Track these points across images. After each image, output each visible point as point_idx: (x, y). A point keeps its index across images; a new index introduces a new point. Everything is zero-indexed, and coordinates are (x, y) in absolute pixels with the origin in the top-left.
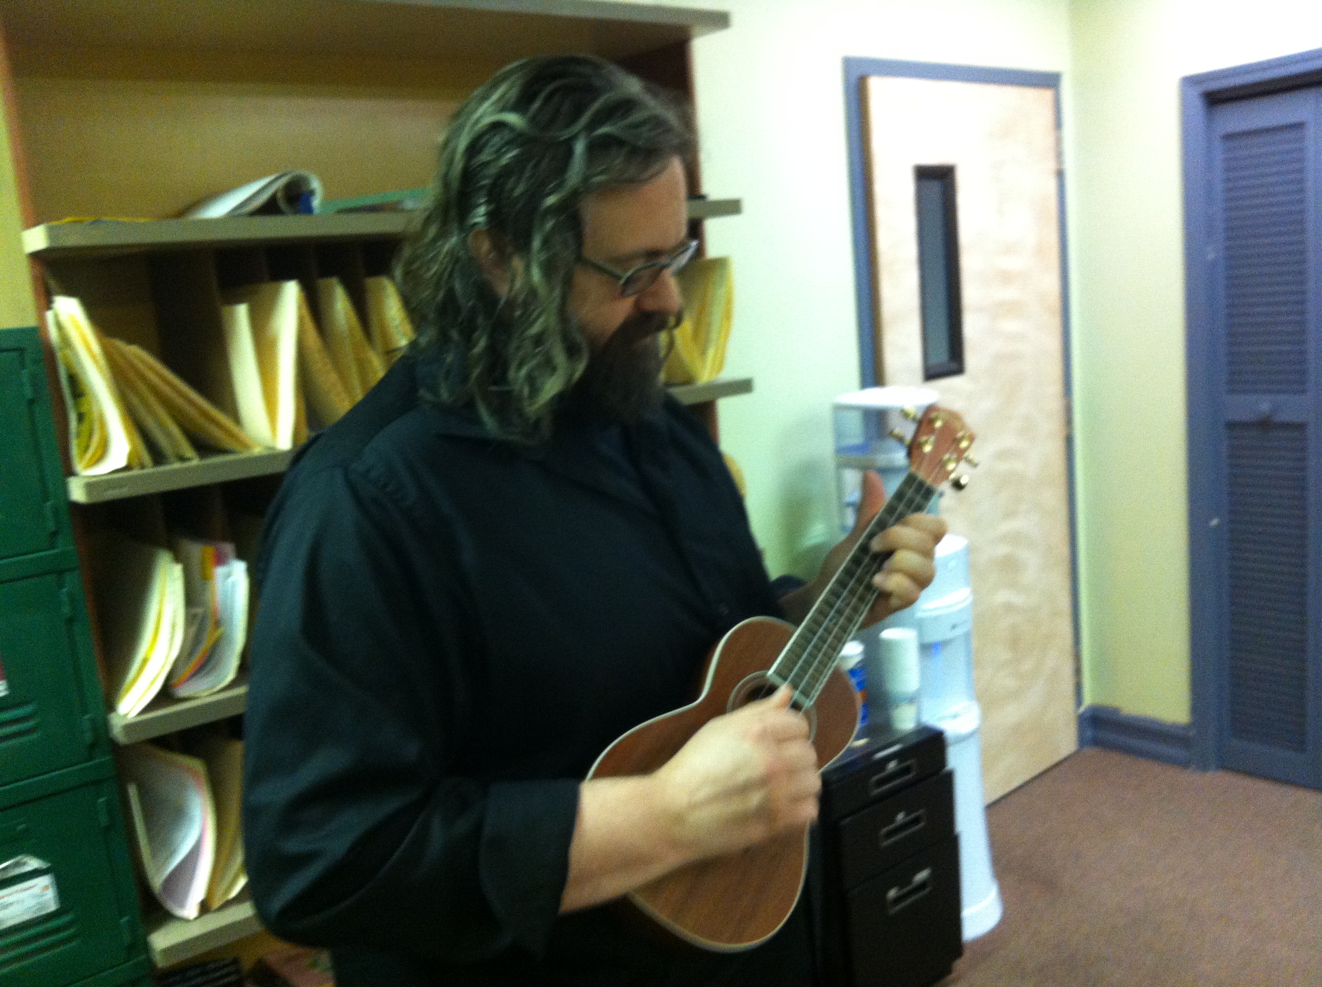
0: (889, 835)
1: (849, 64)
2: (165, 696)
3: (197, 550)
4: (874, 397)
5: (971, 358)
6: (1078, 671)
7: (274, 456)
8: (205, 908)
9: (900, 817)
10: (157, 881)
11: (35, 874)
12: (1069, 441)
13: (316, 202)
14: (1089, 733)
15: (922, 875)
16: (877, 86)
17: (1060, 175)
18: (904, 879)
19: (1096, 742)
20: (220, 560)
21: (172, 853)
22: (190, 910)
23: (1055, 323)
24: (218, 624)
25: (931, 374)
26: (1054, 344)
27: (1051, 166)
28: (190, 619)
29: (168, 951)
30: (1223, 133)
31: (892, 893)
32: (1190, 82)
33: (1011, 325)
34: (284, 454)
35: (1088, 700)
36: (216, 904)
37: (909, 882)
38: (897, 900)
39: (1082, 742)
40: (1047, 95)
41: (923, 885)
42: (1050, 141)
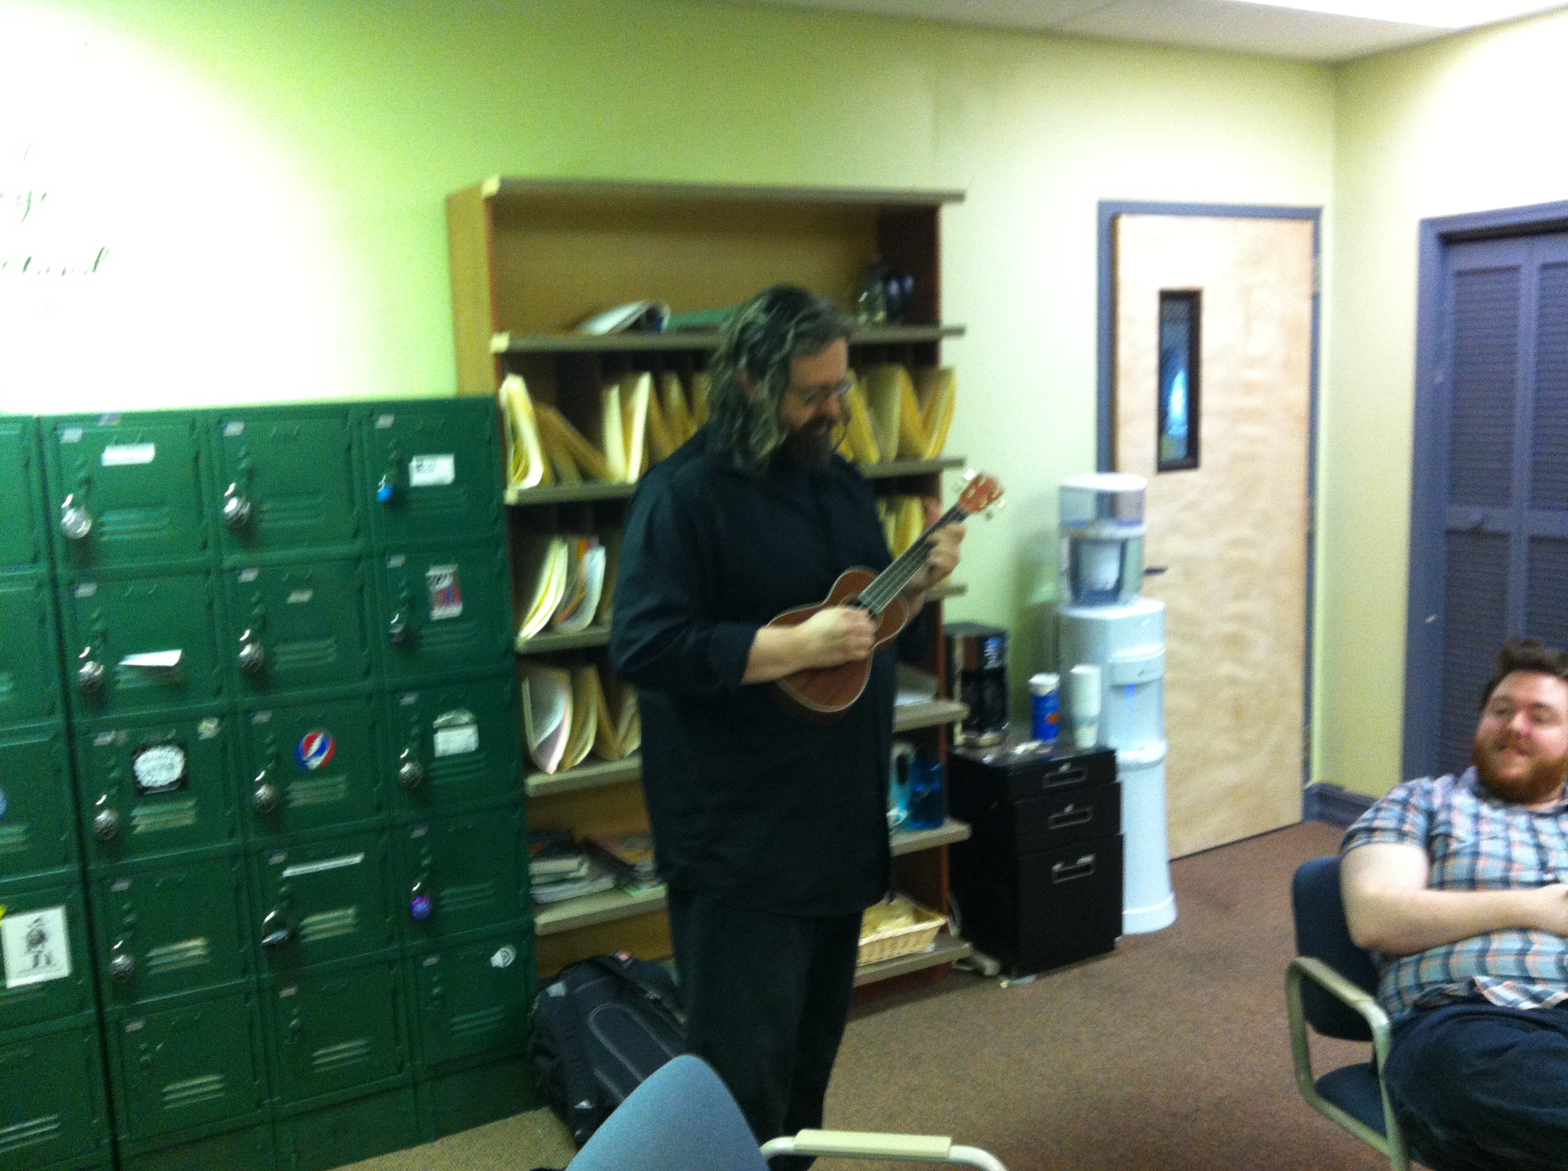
0: (1058, 821)
1: (1103, 206)
2: (548, 628)
3: (576, 542)
4: (1109, 483)
5: (1206, 455)
6: (1307, 748)
7: (624, 485)
8: (560, 767)
9: (1068, 809)
10: (534, 743)
11: (466, 725)
12: (1310, 538)
13: (666, 323)
14: (1316, 808)
15: (1086, 860)
16: (1126, 224)
17: (1316, 298)
18: (1071, 859)
19: (1321, 817)
20: (589, 547)
21: (543, 731)
22: (552, 765)
23: (1302, 430)
24: (583, 589)
25: (1164, 466)
26: (1299, 448)
27: (1306, 289)
28: (568, 584)
29: (538, 786)
30: (1456, 269)
31: (1057, 867)
32: (1427, 224)
33: (1250, 429)
34: (631, 486)
35: (1316, 778)
36: (568, 766)
37: (1074, 861)
38: (1061, 874)
39: (1307, 814)
40: (1307, 227)
41: (1086, 867)
42: (1307, 266)
